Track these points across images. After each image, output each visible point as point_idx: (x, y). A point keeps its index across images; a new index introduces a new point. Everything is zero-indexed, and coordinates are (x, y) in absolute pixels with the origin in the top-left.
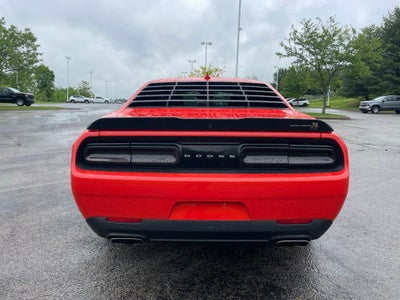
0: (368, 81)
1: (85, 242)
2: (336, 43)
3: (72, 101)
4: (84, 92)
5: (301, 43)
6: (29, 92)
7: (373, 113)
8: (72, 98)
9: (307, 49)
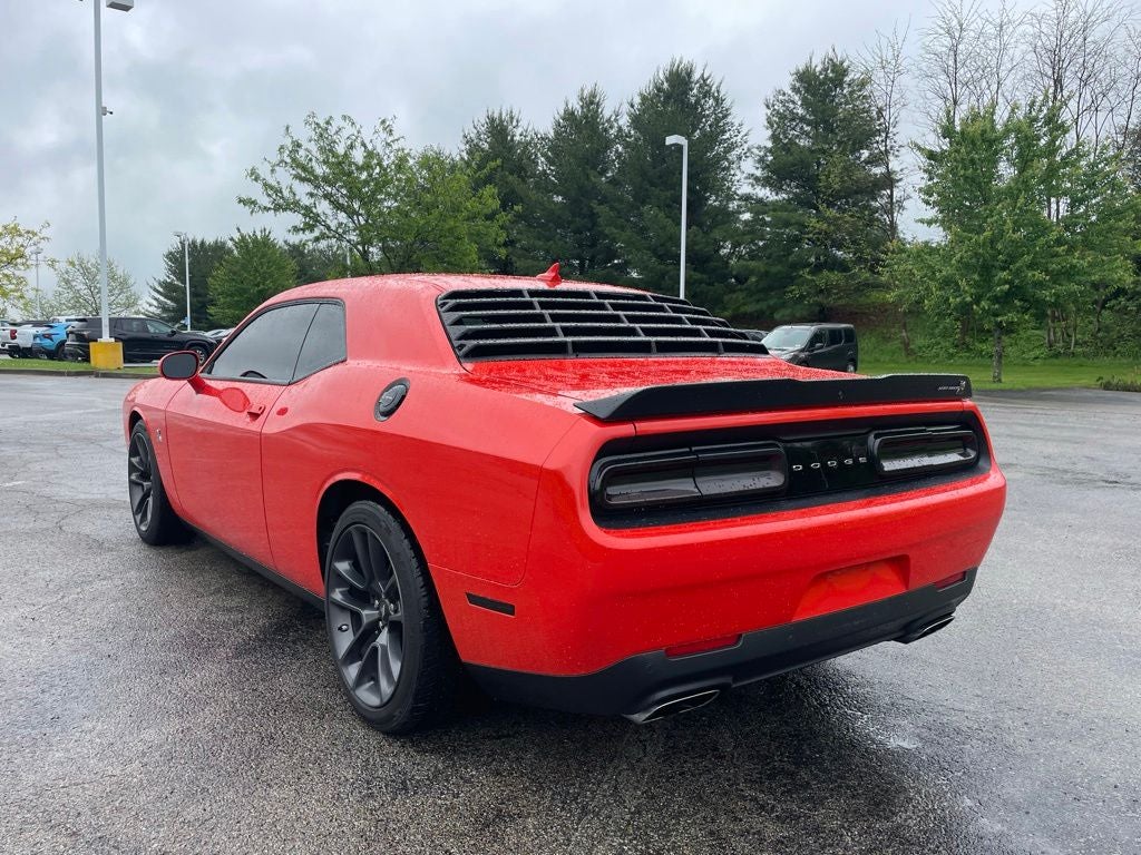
9: (326, 196)
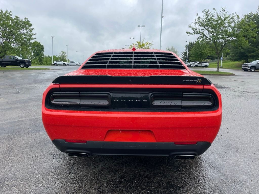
0: (248, 50)
1: (54, 155)
2: (226, 25)
3: (55, 64)
4: (63, 59)
5: (203, 25)
6: (28, 59)
7: (251, 71)
8: (55, 62)
9: (207, 29)
